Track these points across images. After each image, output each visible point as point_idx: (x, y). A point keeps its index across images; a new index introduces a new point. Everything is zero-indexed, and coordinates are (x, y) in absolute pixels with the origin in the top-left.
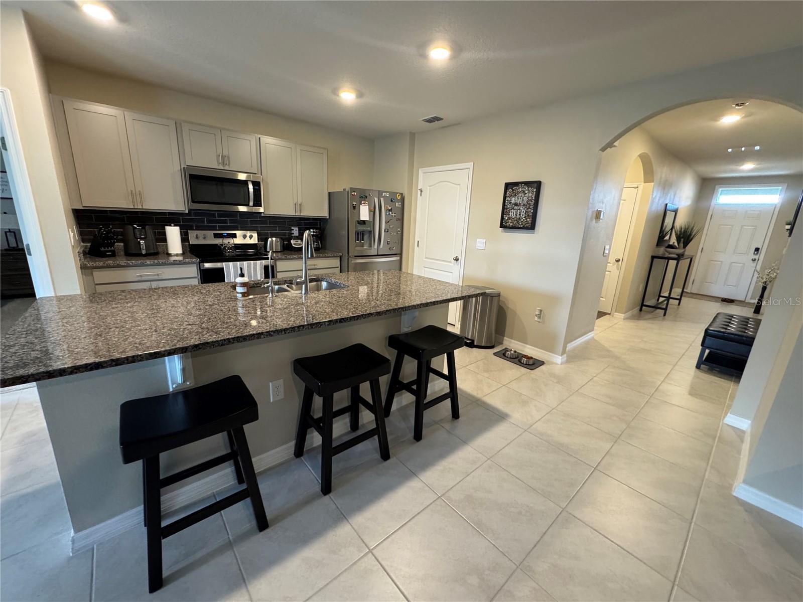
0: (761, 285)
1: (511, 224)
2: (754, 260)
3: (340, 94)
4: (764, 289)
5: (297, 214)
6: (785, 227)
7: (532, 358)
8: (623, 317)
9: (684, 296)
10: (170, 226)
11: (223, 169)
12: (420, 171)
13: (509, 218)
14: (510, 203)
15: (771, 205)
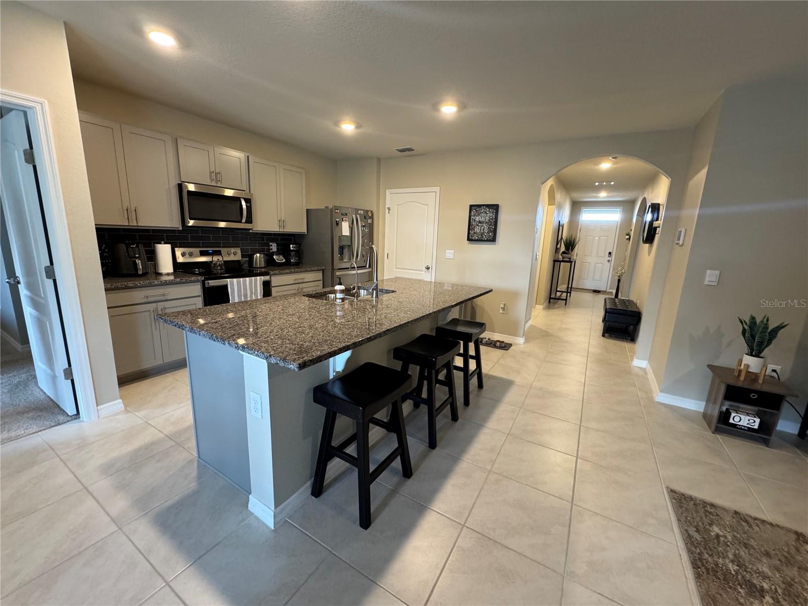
0: (617, 278)
1: (477, 238)
2: (609, 261)
3: (340, 126)
4: (619, 281)
5: (281, 230)
6: (625, 237)
7: (503, 342)
8: (542, 308)
9: (573, 291)
10: (161, 243)
11: (215, 185)
12: (388, 192)
13: (475, 233)
14: (475, 221)
15: (615, 221)
